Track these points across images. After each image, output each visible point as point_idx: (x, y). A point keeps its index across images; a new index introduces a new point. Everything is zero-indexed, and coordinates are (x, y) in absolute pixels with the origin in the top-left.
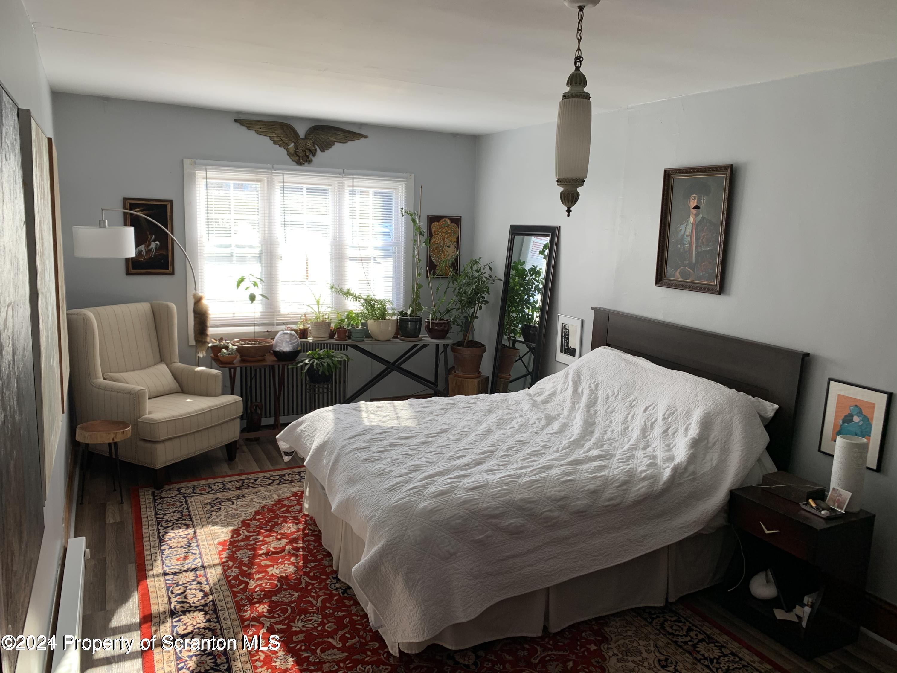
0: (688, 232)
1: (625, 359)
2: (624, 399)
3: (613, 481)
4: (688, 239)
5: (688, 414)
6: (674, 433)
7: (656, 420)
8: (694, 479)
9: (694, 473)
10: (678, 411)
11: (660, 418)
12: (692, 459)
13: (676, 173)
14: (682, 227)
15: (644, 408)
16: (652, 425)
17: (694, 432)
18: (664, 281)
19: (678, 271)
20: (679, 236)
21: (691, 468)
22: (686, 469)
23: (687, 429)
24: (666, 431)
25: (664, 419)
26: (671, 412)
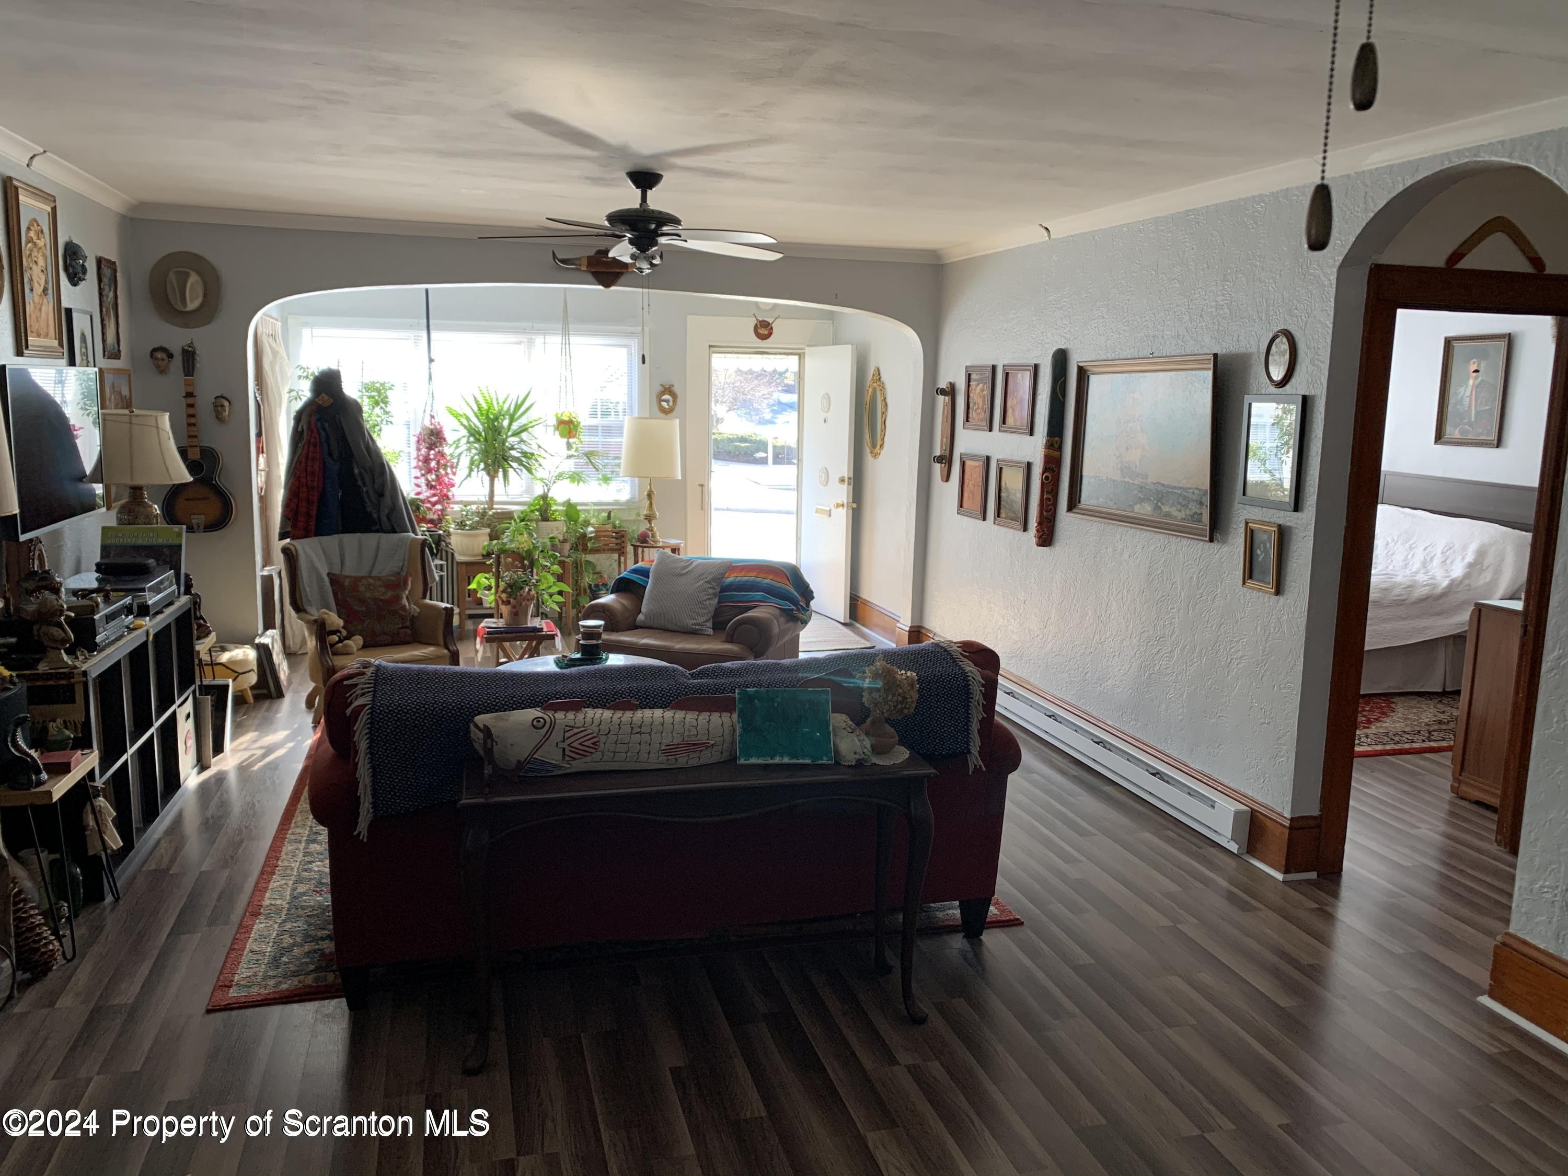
0: (1468, 393)
1: (1403, 513)
2: (1404, 544)
3: (1400, 584)
4: (1468, 399)
5: (1465, 548)
6: (1452, 562)
7: (1435, 555)
8: (1469, 590)
9: (1469, 585)
10: (1456, 547)
11: (1439, 552)
12: (1467, 576)
13: (1456, 340)
14: (1462, 390)
15: (1423, 547)
16: (1432, 559)
17: (1470, 558)
18: (1443, 440)
19: (1458, 429)
20: (1459, 397)
21: (1467, 582)
22: (1461, 582)
23: (1463, 558)
24: (1444, 561)
25: (1443, 553)
26: (1449, 547)
